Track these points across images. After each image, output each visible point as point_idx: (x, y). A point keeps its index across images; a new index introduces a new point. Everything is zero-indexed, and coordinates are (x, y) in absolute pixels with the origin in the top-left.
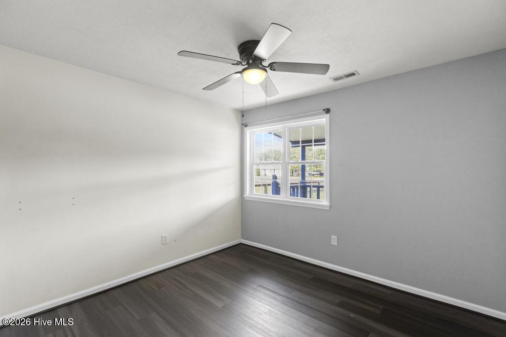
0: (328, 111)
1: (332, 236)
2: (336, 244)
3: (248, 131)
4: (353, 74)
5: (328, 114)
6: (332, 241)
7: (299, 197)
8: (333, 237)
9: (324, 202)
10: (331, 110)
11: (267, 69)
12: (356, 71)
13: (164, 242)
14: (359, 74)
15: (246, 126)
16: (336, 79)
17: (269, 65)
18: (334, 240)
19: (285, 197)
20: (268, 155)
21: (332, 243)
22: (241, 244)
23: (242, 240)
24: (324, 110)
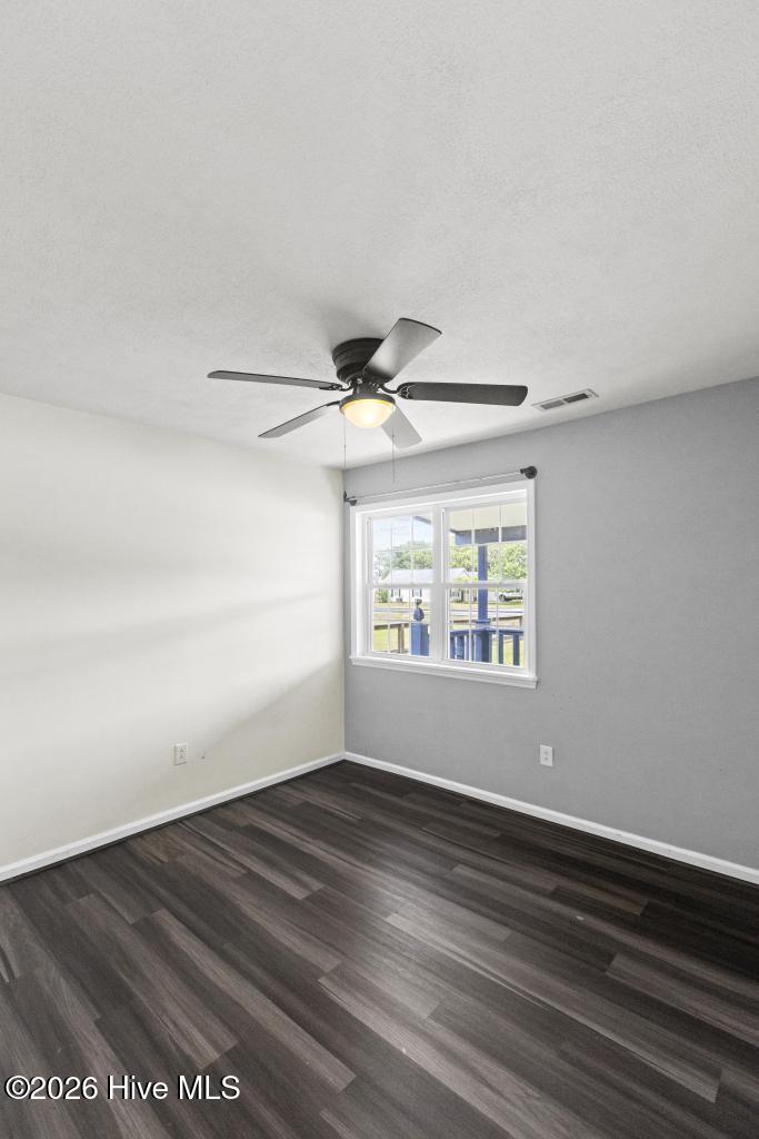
0: (531, 472)
1: (542, 746)
2: (550, 763)
3: (358, 515)
4: (583, 396)
5: (532, 481)
6: (543, 756)
7: (470, 661)
8: (543, 748)
9: (526, 672)
10: (538, 470)
11: (395, 396)
12: (590, 390)
13: (179, 760)
14: (597, 396)
15: (354, 503)
16: (547, 406)
17: (398, 389)
18: (546, 755)
19: (439, 659)
20: (405, 556)
21: (543, 762)
22: (344, 761)
23: (347, 753)
24: (522, 471)
